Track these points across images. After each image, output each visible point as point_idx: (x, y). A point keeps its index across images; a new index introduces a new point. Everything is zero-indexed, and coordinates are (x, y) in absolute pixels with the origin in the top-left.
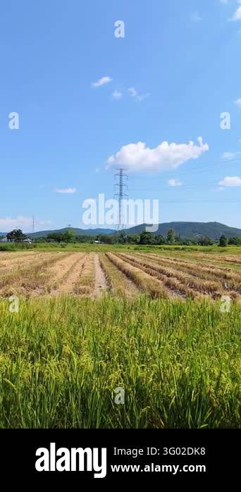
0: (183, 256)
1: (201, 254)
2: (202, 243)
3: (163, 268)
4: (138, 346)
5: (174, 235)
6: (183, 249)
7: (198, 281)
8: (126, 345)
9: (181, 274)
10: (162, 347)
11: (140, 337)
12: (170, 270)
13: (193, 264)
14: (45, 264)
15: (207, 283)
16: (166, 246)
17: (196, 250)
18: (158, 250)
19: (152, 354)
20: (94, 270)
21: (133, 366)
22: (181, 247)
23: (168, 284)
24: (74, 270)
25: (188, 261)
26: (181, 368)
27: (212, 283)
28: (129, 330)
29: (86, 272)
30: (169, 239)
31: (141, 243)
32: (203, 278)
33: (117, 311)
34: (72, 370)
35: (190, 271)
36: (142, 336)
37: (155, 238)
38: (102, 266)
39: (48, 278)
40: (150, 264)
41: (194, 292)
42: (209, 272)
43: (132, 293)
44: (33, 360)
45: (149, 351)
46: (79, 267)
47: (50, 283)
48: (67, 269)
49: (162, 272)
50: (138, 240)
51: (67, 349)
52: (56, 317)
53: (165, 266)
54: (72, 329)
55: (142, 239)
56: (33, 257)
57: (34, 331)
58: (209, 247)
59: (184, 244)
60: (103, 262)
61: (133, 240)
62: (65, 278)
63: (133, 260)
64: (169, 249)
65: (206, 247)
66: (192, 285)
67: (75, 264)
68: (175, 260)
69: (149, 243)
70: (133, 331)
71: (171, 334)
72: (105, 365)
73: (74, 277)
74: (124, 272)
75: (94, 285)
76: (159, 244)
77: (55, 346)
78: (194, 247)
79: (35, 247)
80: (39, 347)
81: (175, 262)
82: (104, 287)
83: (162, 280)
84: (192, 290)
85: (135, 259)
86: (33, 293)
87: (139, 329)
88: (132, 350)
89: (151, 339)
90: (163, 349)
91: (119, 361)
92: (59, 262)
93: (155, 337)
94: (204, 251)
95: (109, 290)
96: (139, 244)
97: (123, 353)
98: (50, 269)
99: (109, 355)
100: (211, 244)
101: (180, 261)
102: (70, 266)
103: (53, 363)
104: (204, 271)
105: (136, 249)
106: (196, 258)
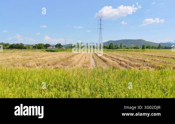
0: (126, 53)
1: (134, 52)
2: (135, 48)
3: (118, 58)
4: (108, 86)
5: (123, 45)
6: (127, 50)
7: (132, 63)
8: (103, 85)
9: (126, 60)
10: (117, 86)
11: (108, 83)
12: (121, 59)
13: (131, 56)
14: (70, 57)
15: (136, 63)
16: (119, 50)
17: (132, 51)
18: (116, 51)
19: (113, 89)
20: (90, 59)
21: (106, 93)
22: (126, 50)
23: (120, 64)
24: (82, 59)
25: (129, 55)
26: (125, 94)
27: (139, 63)
28: (104, 80)
29: (87, 60)
30: (121, 47)
31: (109, 48)
32: (135, 62)
33: (99, 73)
34: (81, 94)
35: (129, 59)
36: (109, 82)
37: (115, 46)
38: (93, 57)
39: (72, 62)
40: (113, 56)
41: (131, 67)
42: (138, 59)
43: (105, 67)
44: (66, 90)
45: (112, 88)
46: (84, 57)
47: (73, 64)
48: (79, 58)
49: (118, 59)
50: (108, 47)
51: (79, 87)
52: (75, 75)
53: (119, 57)
54: (81, 80)
55: (110, 47)
56: (65, 54)
57: (66, 80)
58: (138, 50)
59: (127, 48)
60: (94, 56)
61: (106, 47)
62: (78, 62)
63: (106, 55)
64: (121, 51)
65: (136, 50)
66: (130, 65)
67: (82, 57)
68: (123, 55)
69: (112, 48)
70: (106, 80)
71: (121, 82)
72: (94, 92)
73: (82, 61)
74: (102, 60)
75: (90, 64)
76: (117, 49)
77: (75, 86)
78: (131, 50)
79: (66, 50)
80: (69, 86)
81: (123, 56)
82: (94, 65)
83: (118, 63)
84: (130, 66)
85: (107, 54)
86: (66, 68)
87: (108, 79)
88: (105, 87)
89: (113, 84)
90: (118, 87)
91: (100, 91)
92: (76, 56)
93: (115, 83)
94: (135, 51)
95: (96, 66)
96: (108, 49)
97: (102, 88)
98: (72, 58)
99: (96, 89)
100: (139, 49)
101: (125, 55)
102: (80, 57)
103: (74, 91)
104: (135, 59)
105: (107, 51)
106: (132, 54)
